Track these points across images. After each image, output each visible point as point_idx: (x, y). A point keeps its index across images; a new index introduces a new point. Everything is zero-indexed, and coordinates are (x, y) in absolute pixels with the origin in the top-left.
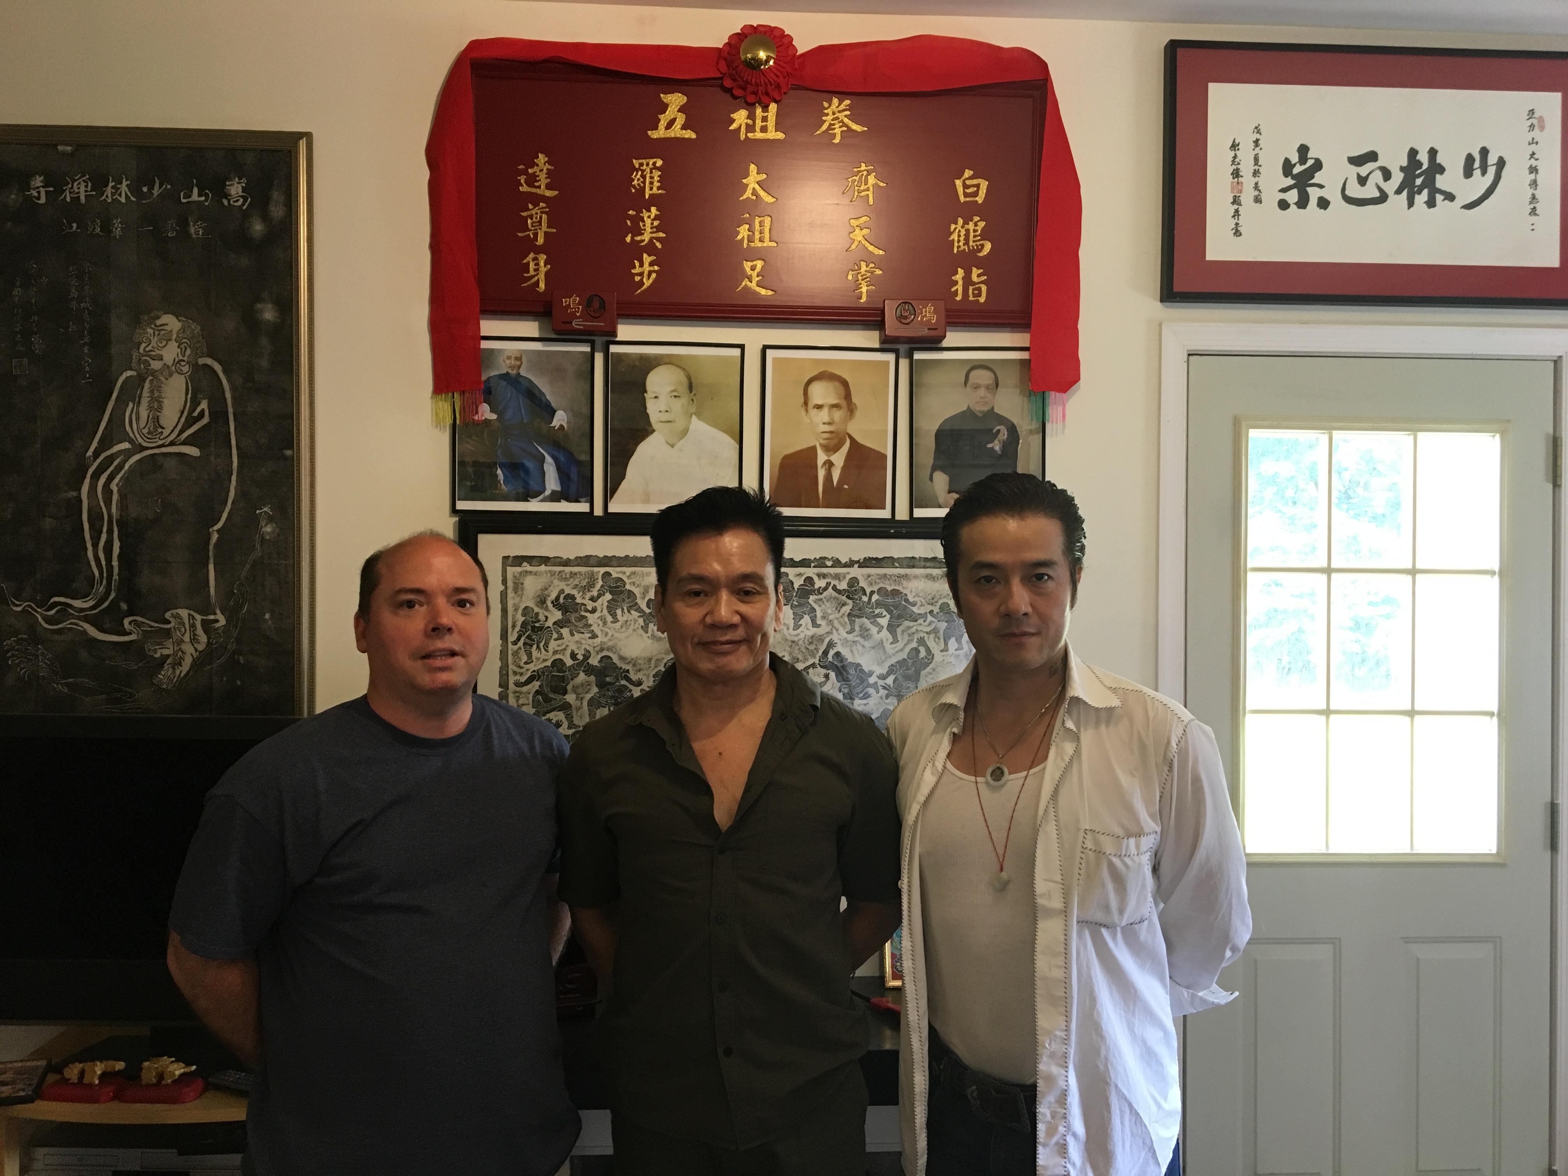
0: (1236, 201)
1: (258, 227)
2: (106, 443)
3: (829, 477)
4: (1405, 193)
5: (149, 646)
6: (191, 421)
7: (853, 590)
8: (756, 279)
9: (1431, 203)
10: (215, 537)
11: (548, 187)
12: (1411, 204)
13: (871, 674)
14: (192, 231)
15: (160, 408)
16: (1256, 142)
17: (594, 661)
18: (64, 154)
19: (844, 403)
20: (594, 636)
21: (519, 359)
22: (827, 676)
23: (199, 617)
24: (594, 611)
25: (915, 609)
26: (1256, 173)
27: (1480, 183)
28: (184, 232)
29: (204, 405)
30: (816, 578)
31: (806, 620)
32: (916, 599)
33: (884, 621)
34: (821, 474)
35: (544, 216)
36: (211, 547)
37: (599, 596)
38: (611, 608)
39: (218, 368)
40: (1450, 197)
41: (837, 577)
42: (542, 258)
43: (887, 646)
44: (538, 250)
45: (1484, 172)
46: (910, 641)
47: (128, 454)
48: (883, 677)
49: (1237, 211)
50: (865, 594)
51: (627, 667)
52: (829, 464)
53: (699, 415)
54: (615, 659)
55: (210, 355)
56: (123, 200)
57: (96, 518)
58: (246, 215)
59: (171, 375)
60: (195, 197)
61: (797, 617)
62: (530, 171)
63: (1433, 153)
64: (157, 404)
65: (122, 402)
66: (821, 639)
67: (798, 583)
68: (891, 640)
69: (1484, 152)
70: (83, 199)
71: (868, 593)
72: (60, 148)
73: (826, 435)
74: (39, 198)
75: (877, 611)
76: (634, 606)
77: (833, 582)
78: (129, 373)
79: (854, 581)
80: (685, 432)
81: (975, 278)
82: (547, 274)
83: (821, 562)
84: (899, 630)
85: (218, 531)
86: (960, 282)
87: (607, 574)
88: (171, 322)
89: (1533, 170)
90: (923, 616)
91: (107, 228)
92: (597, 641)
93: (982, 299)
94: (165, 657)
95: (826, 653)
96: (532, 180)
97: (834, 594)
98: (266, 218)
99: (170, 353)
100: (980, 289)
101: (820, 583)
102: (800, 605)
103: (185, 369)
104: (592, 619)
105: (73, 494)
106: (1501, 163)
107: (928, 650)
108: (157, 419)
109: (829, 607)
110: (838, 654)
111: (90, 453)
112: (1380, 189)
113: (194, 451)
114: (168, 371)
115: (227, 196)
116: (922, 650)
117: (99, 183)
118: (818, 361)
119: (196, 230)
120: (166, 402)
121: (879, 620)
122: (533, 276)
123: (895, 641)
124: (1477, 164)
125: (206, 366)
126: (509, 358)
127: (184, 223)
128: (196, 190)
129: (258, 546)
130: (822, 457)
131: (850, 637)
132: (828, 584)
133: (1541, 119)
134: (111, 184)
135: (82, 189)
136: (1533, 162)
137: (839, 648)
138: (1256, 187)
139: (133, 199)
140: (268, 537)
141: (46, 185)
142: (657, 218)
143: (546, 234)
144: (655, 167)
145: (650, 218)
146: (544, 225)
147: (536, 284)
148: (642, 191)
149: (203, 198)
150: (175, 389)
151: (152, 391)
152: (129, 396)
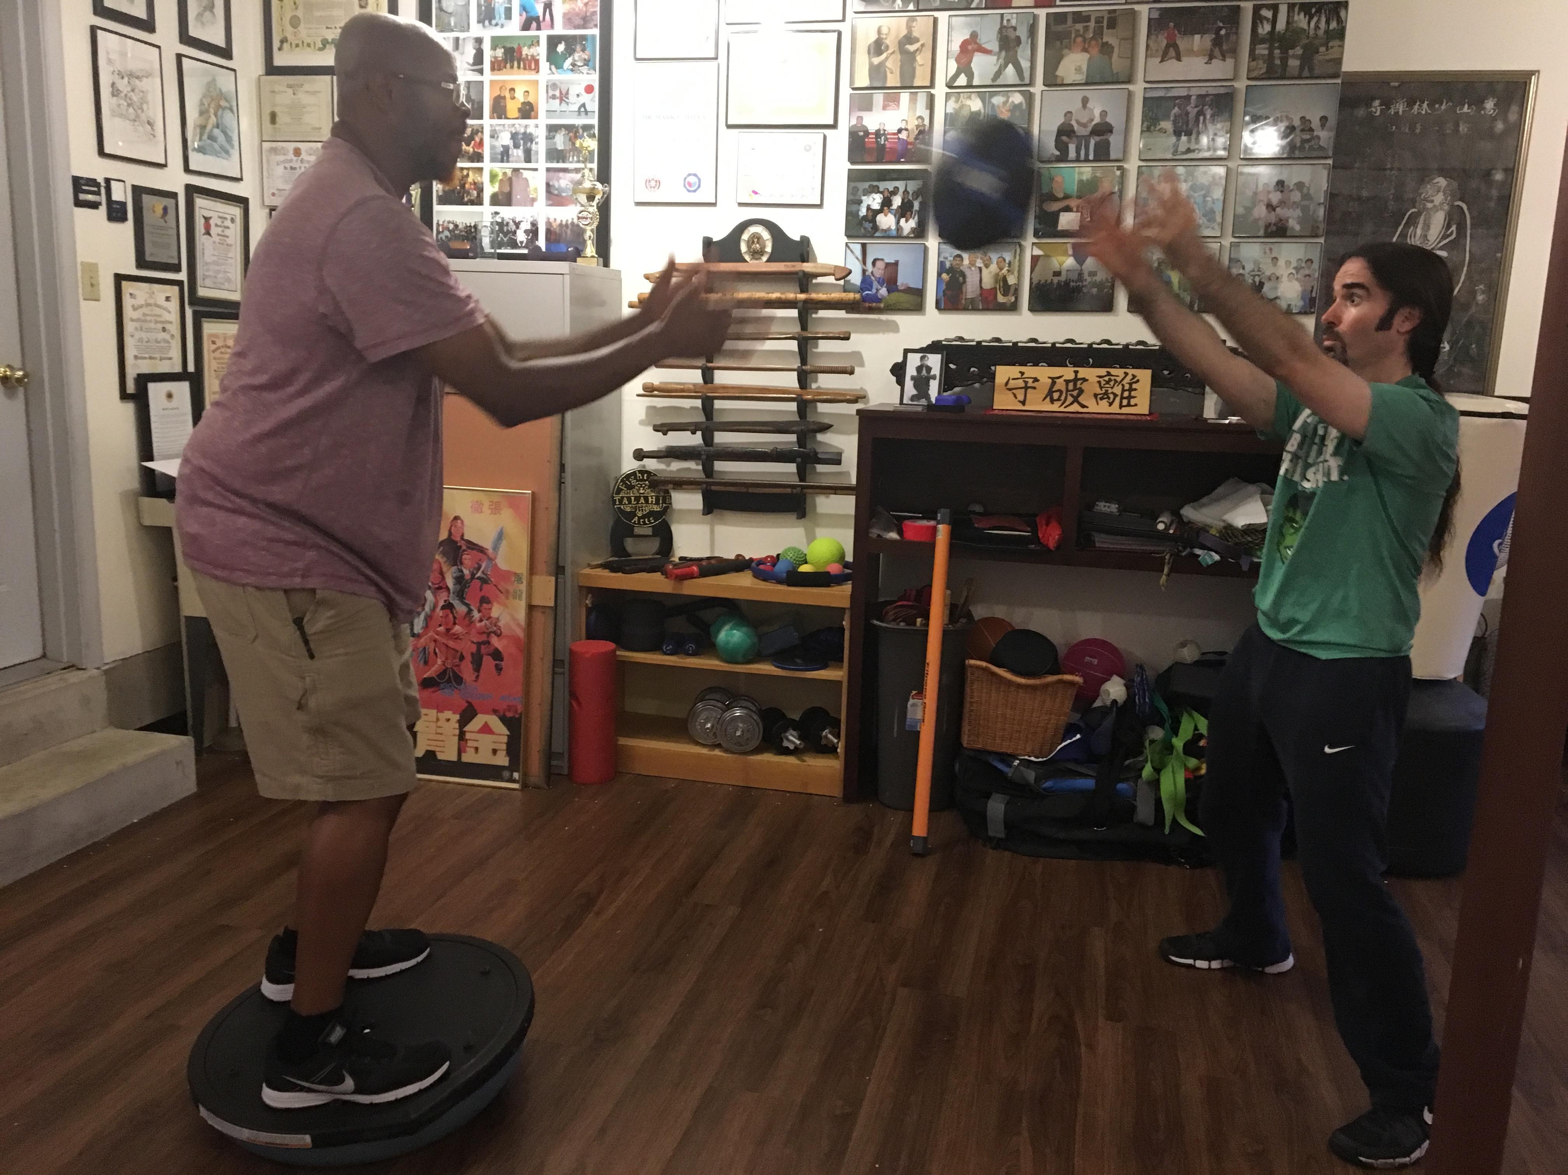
1: (1499, 127)
6: (1445, 237)
14: (1461, 129)
15: (1427, 230)
18: (1395, 87)
28: (1456, 130)
29: (1454, 228)
39: (1464, 206)
55: (1462, 200)
56: (1423, 112)
58: (1494, 119)
59: (1437, 211)
60: (1466, 109)
64: (1427, 227)
70: (1401, 113)
72: (1392, 84)
74: (1375, 113)
78: (1414, 210)
88: (1442, 182)
91: (1412, 128)
98: (1506, 120)
99: (1439, 198)
103: (1446, 207)
108: (1426, 236)
113: (1444, 254)
114: (1436, 209)
115: (1484, 108)
117: (1411, 104)
119: (1463, 128)
120: (1432, 227)
125: (1458, 206)
127: (1456, 125)
128: (1466, 106)
129: (1474, 307)
134: (1418, 104)
135: (1400, 107)
139: (1429, 112)
140: (1480, 302)
141: (1381, 105)
149: (1470, 111)
150: (1438, 219)
151: (1425, 221)
152: (1413, 221)
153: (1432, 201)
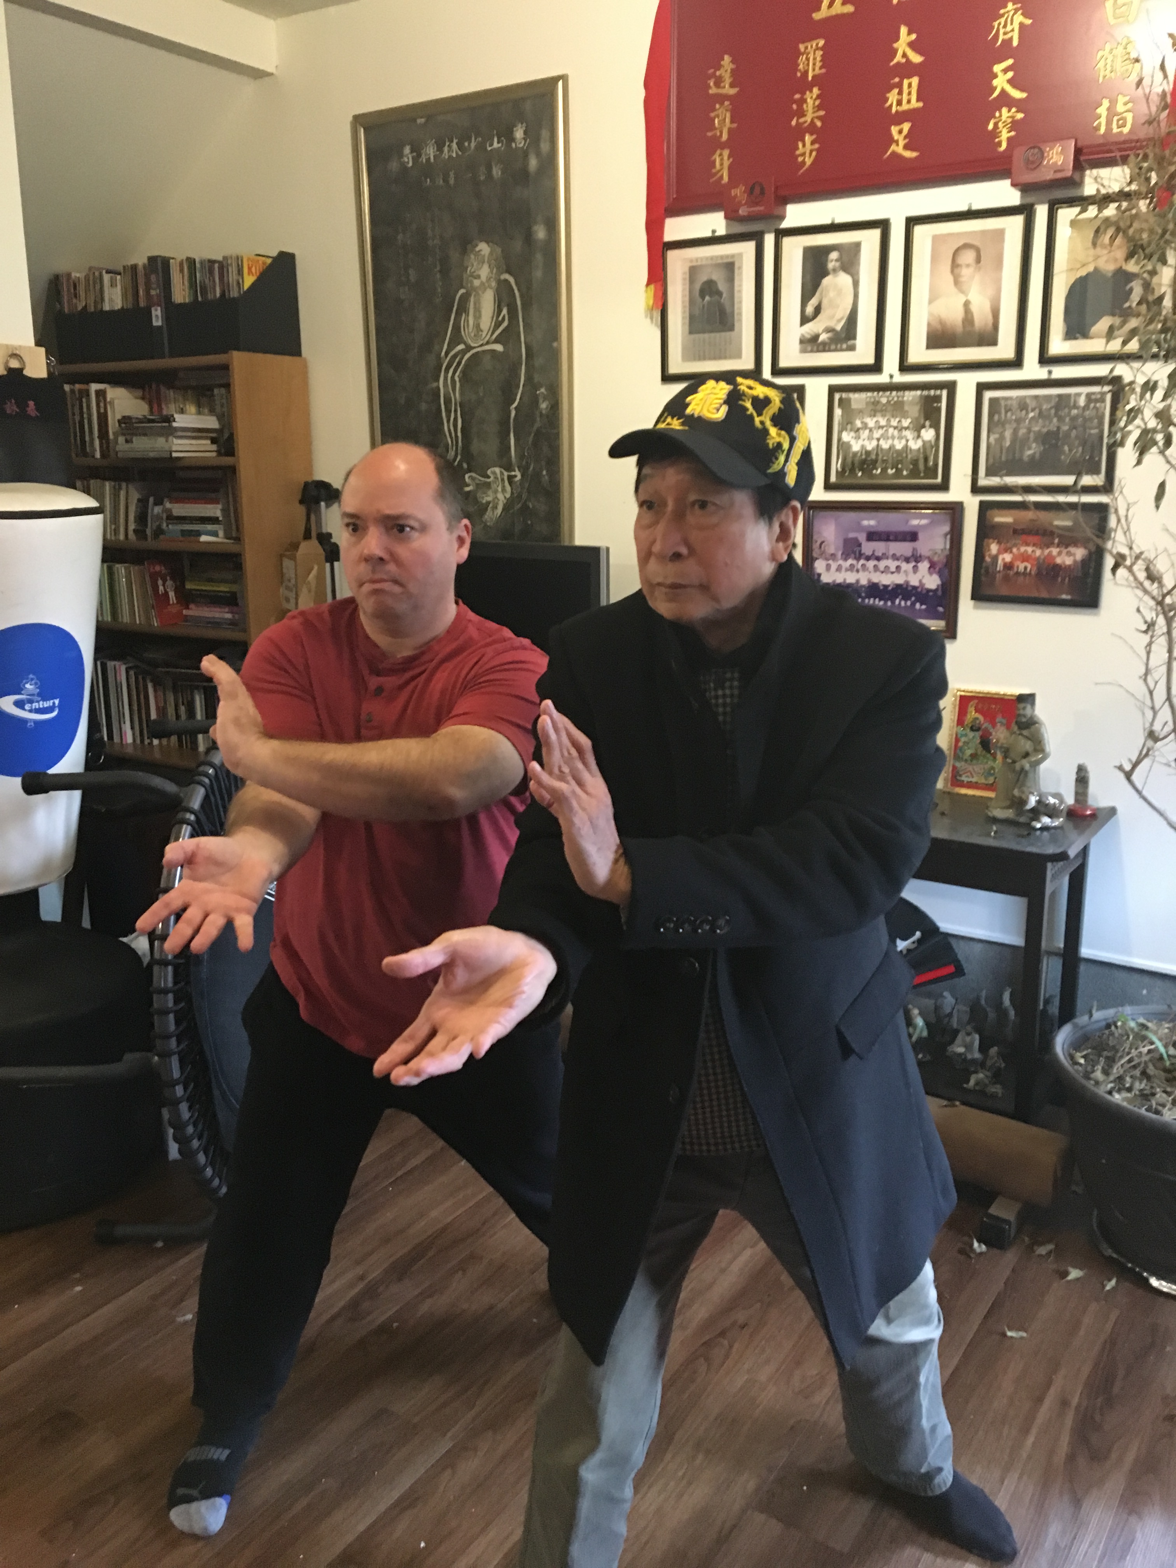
1: (533, 163)
2: (452, 345)
5: (479, 495)
6: (498, 325)
8: (902, 143)
10: (513, 413)
11: (732, 85)
14: (494, 173)
15: (480, 317)
18: (422, 125)
23: (506, 474)
28: (490, 175)
29: (505, 311)
35: (728, 115)
36: (512, 421)
39: (512, 280)
42: (726, 153)
44: (723, 146)
47: (463, 352)
55: (508, 271)
56: (454, 155)
57: (448, 401)
58: (526, 155)
59: (485, 289)
60: (496, 145)
62: (718, 73)
64: (478, 313)
65: (459, 315)
70: (432, 159)
72: (418, 121)
74: (408, 163)
78: (462, 291)
81: (1119, 108)
82: (730, 168)
85: (516, 408)
86: (1105, 115)
88: (484, 248)
91: (446, 179)
93: (1126, 131)
94: (488, 503)
96: (718, 82)
98: (538, 154)
99: (484, 272)
100: (1124, 120)
103: (494, 284)
105: (435, 385)
108: (478, 324)
111: (443, 354)
113: (499, 348)
114: (484, 287)
115: (514, 140)
117: (440, 144)
119: (497, 172)
120: (483, 313)
122: (719, 171)
125: (506, 281)
127: (489, 168)
128: (496, 140)
129: (538, 419)
134: (447, 144)
135: (430, 151)
139: (460, 153)
140: (544, 412)
141: (412, 152)
142: (818, 97)
143: (730, 131)
144: (817, 48)
145: (812, 98)
146: (728, 120)
147: (722, 177)
148: (806, 73)
149: (500, 145)
150: (488, 302)
151: (475, 304)
152: (463, 309)
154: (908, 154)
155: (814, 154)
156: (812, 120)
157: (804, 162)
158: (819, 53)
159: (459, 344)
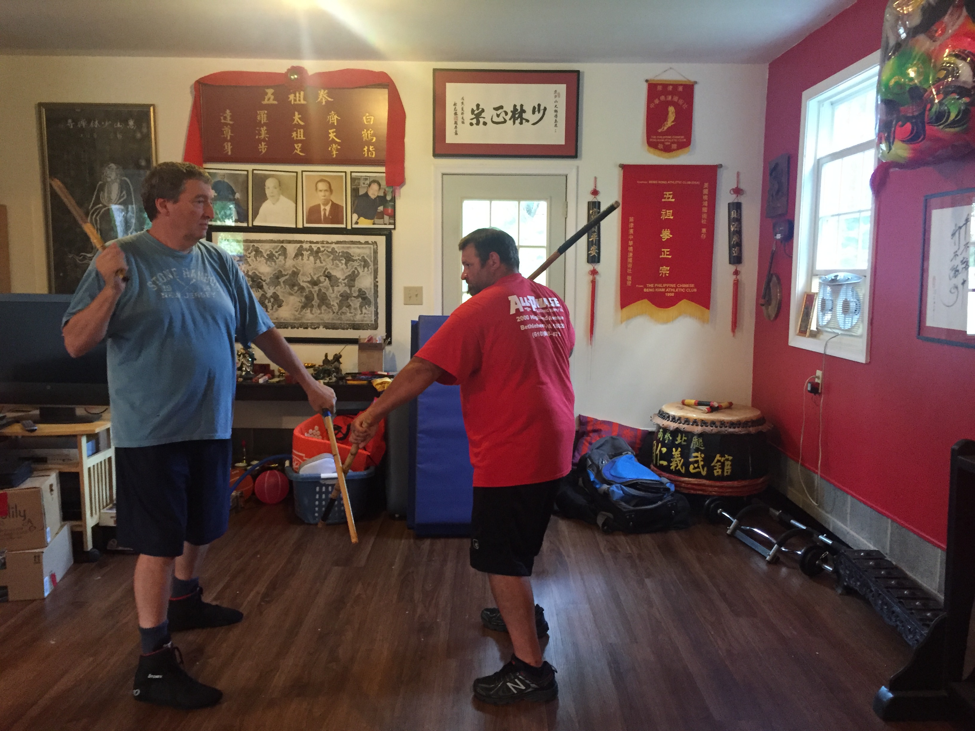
0: (456, 123)
1: (139, 135)
2: (95, 205)
3: (325, 214)
4: (512, 120)
6: (121, 197)
7: (333, 251)
8: (299, 150)
9: (521, 123)
11: (231, 120)
12: (514, 123)
13: (339, 279)
15: (111, 193)
16: (462, 103)
17: (250, 273)
18: (78, 112)
19: (329, 190)
20: (250, 265)
21: (224, 176)
22: (325, 279)
24: (250, 257)
25: (354, 258)
26: (462, 114)
27: (538, 116)
28: (116, 137)
29: (124, 192)
30: (321, 248)
31: (318, 261)
32: (354, 255)
33: (344, 262)
34: (322, 213)
35: (230, 130)
37: (251, 252)
38: (255, 256)
39: (128, 181)
40: (527, 121)
41: (328, 247)
42: (229, 144)
43: (345, 270)
44: (228, 141)
45: (539, 112)
46: (352, 268)
47: (101, 208)
48: (344, 280)
49: (456, 126)
50: (337, 253)
51: (260, 275)
52: (325, 210)
53: (282, 194)
54: (257, 273)
55: (126, 177)
56: (96, 126)
58: (135, 131)
59: (114, 183)
60: (119, 126)
61: (315, 260)
62: (224, 115)
63: (522, 106)
66: (323, 267)
67: (315, 249)
68: (346, 268)
69: (539, 105)
70: (84, 127)
71: (338, 252)
72: (76, 110)
73: (324, 200)
74: (70, 126)
75: (341, 259)
76: (262, 256)
77: (327, 249)
78: (101, 182)
79: (333, 249)
80: (278, 200)
81: (371, 149)
82: (231, 149)
83: (322, 242)
84: (348, 265)
86: (366, 151)
87: (254, 245)
88: (113, 166)
89: (556, 111)
90: (356, 260)
91: (92, 135)
92: (251, 267)
93: (374, 156)
95: (325, 272)
96: (225, 118)
97: (327, 253)
98: (141, 132)
99: (113, 175)
100: (373, 153)
101: (322, 249)
102: (316, 256)
103: (118, 181)
104: (249, 260)
106: (545, 109)
107: (358, 271)
108: (110, 196)
109: (325, 257)
110: (328, 272)
111: (90, 207)
112: (504, 118)
113: (122, 206)
114: (113, 181)
115: (128, 125)
116: (356, 271)
117: (89, 121)
118: (320, 176)
119: (119, 136)
120: (113, 191)
121: (342, 261)
122: (227, 150)
123: (347, 268)
124: (537, 110)
125: (125, 180)
126: (221, 175)
127: (116, 134)
128: (119, 124)
130: (322, 207)
131: (333, 267)
132: (325, 249)
133: (559, 94)
134: (92, 122)
135: (83, 123)
136: (556, 109)
137: (328, 270)
138: (463, 118)
139: (99, 126)
141: (73, 122)
142: (266, 130)
143: (230, 136)
144: (264, 113)
145: (263, 130)
146: (230, 133)
147: (228, 152)
148: (261, 121)
149: (121, 126)
150: (115, 188)
151: (108, 188)
152: (102, 188)
153: (110, 177)
154: (301, 154)
155: (266, 149)
156: (264, 137)
157: (262, 152)
158: (265, 115)
159: (99, 204)
